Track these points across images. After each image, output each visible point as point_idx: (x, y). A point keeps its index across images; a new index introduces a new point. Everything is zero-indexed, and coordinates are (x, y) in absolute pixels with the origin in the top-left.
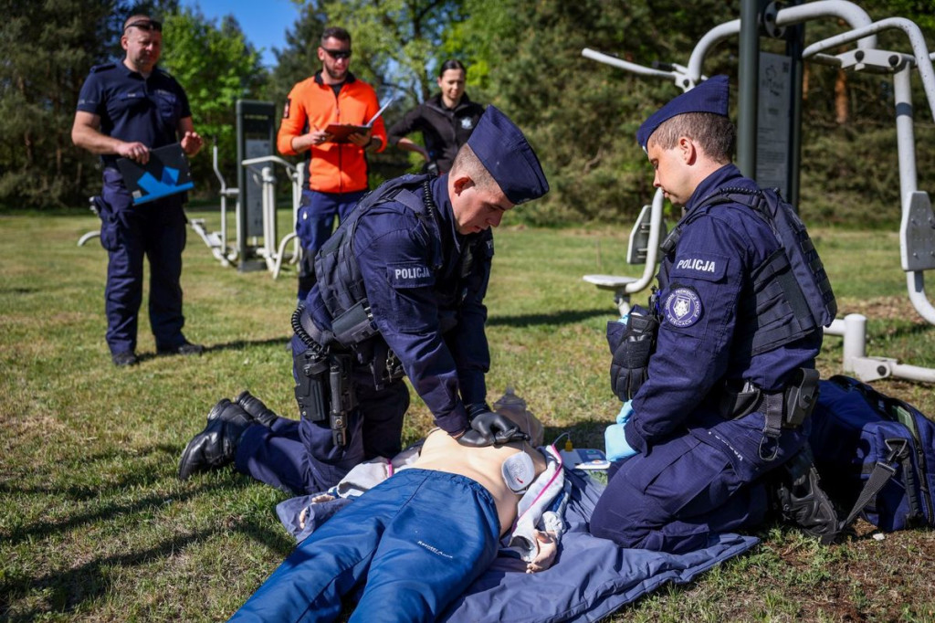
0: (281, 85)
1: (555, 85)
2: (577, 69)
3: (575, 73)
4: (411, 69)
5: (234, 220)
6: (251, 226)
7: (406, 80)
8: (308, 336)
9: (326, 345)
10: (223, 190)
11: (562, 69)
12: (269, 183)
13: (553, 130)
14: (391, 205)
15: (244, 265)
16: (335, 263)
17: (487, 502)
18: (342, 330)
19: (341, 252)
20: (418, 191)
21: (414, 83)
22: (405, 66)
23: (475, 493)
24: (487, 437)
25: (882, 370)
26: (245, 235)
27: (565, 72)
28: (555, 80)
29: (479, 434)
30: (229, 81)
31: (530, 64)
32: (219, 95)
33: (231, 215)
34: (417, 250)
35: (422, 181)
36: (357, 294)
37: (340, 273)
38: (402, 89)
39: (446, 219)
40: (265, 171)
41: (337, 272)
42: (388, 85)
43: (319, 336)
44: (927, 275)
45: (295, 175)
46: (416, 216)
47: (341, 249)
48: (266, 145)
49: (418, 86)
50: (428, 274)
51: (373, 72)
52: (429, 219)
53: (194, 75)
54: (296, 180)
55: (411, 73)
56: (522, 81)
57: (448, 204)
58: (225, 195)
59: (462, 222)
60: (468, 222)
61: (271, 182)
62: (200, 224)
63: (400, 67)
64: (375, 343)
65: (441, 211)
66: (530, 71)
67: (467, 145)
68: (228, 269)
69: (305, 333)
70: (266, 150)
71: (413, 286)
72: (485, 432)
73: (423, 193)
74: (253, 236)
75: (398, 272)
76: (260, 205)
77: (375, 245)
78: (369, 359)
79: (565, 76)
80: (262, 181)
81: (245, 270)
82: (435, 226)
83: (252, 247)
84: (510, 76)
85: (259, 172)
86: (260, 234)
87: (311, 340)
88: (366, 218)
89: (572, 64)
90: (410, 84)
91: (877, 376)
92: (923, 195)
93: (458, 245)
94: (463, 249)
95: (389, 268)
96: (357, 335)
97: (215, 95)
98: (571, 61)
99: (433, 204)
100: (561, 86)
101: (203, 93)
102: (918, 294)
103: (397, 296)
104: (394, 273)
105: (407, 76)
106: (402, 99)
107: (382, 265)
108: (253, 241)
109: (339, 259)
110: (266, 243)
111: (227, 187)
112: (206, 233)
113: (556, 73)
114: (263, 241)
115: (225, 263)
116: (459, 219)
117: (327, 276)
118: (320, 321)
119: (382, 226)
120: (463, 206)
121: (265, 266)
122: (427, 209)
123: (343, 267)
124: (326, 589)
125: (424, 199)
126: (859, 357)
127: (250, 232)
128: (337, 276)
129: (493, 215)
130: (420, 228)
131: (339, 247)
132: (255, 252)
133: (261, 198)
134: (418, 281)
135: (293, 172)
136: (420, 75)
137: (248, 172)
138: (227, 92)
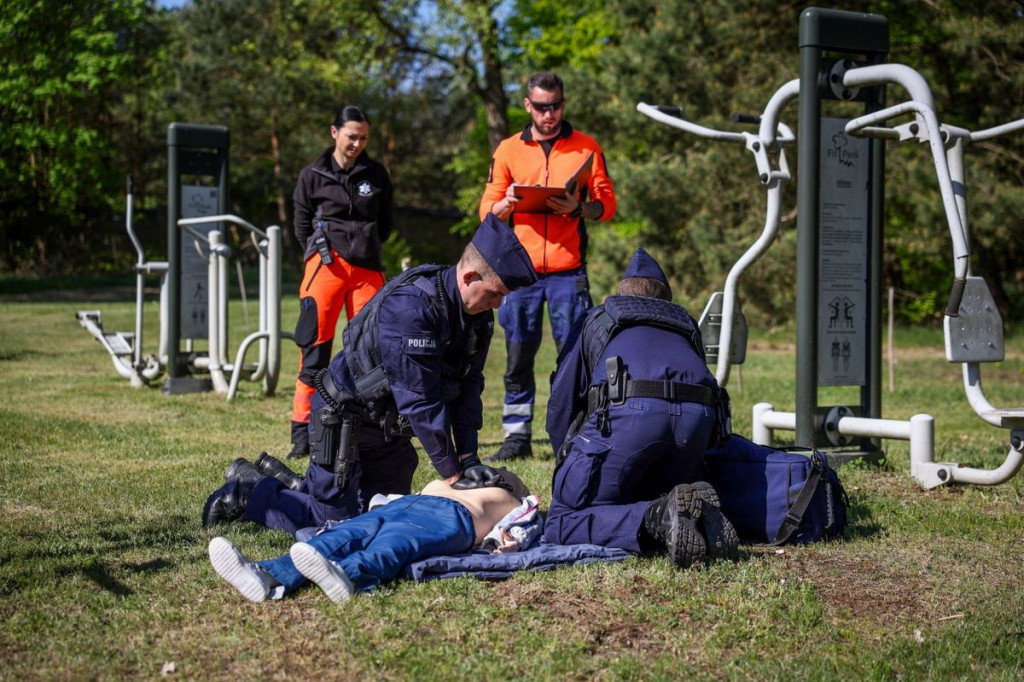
0: (198, 50)
1: (719, 78)
2: (761, 48)
3: (754, 55)
4: (462, 21)
5: (157, 315)
6: (188, 320)
7: (452, 42)
8: (328, 394)
9: (342, 403)
10: (140, 265)
11: (732, 47)
12: (218, 253)
13: (713, 160)
14: (410, 288)
15: (173, 383)
16: (361, 333)
17: (465, 514)
18: (365, 387)
19: (366, 325)
20: (433, 278)
21: (469, 48)
22: (451, 15)
23: (456, 508)
24: (478, 482)
25: (942, 474)
26: (176, 335)
27: (736, 53)
28: (718, 68)
29: (472, 480)
30: (92, 39)
31: (671, 39)
32: (72, 66)
33: (151, 307)
34: (427, 325)
35: (437, 271)
36: (376, 358)
37: (364, 342)
38: (444, 58)
39: (454, 302)
40: (213, 236)
41: (361, 341)
42: (416, 50)
43: (337, 395)
44: (984, 368)
45: (264, 243)
46: (429, 298)
47: (366, 322)
48: (213, 195)
49: (478, 55)
50: (434, 346)
51: (385, 24)
52: (439, 301)
53: (22, 23)
54: (265, 250)
55: (464, 28)
56: (657, 69)
57: (456, 291)
58: (142, 271)
59: (469, 306)
60: (475, 305)
61: (223, 253)
62: (94, 318)
63: (442, 16)
64: (386, 401)
65: (451, 296)
66: (672, 51)
67: (471, 244)
68: (141, 390)
69: (325, 391)
70: (213, 202)
71: (421, 353)
72: (477, 478)
73: (437, 281)
74: (187, 338)
75: (410, 341)
76: (202, 289)
77: (395, 319)
78: (381, 415)
79: (738, 60)
80: (207, 250)
81: (174, 392)
82: (444, 307)
83: (187, 354)
84: (636, 60)
85: (204, 237)
86: (204, 336)
87: (330, 397)
88: (390, 298)
89: (752, 39)
90: (461, 50)
91: (939, 482)
92: (979, 280)
93: (463, 323)
94: (468, 327)
95: (404, 338)
96: (378, 391)
97: (64, 68)
98: (749, 32)
99: (444, 290)
100: (729, 80)
101: (40, 61)
102: (972, 387)
103: (408, 360)
104: (407, 342)
105: (455, 34)
106: (445, 79)
107: (398, 335)
108: (187, 345)
109: (364, 330)
110: (212, 350)
111: (146, 261)
112: (104, 335)
113: (721, 56)
114: (207, 346)
115: (136, 382)
116: (467, 303)
117: (353, 344)
118: (340, 382)
119: (402, 306)
120: (468, 293)
121: (208, 385)
122: (438, 294)
123: (367, 336)
124: (343, 546)
125: (436, 286)
126: (924, 462)
127: (183, 331)
128: (361, 345)
129: (494, 300)
130: (432, 310)
131: (365, 319)
132: (191, 363)
133: (206, 277)
134: (426, 349)
135: (260, 239)
136: (481, 34)
137: (184, 234)
138: (89, 61)
